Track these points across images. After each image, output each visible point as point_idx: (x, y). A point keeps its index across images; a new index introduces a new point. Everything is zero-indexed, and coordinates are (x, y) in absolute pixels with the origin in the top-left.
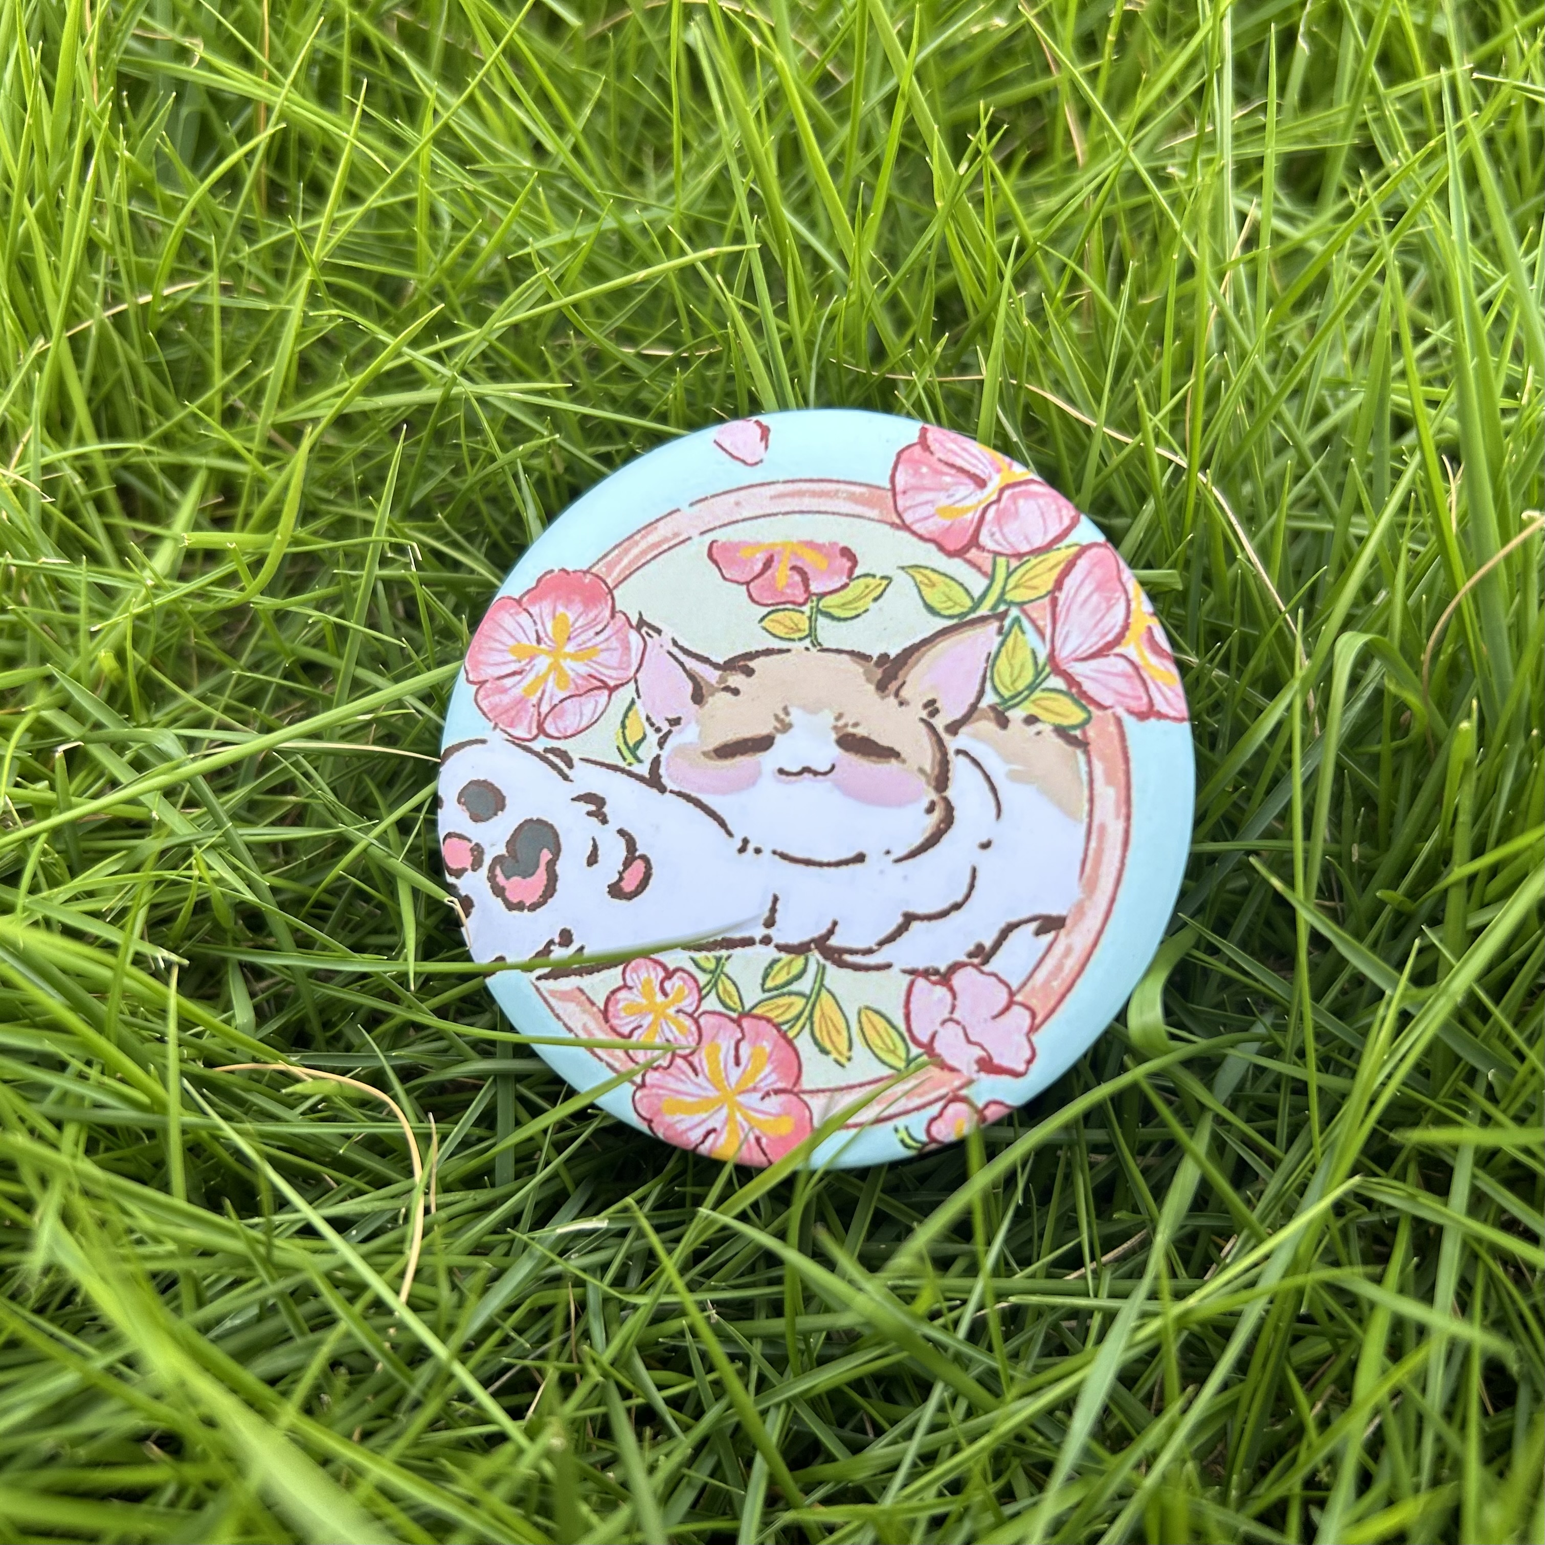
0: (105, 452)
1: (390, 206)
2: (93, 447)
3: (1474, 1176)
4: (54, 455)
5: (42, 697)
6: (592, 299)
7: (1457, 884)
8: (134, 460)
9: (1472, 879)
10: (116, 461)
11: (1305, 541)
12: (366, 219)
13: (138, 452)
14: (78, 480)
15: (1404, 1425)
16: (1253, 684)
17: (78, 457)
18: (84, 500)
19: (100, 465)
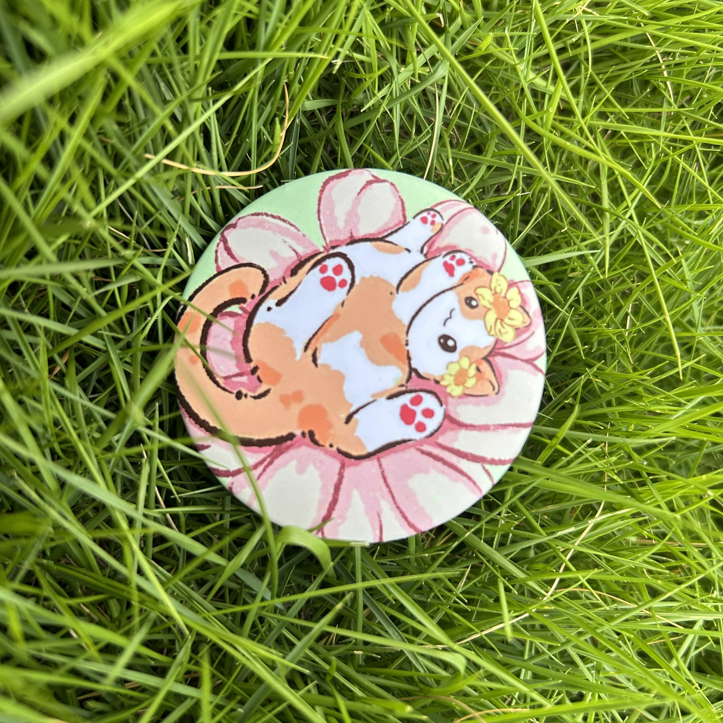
0: (587, 53)
1: (708, 197)
2: (590, 47)
3: (192, 698)
4: (586, 28)
5: (467, 16)
6: (656, 292)
7: (336, 702)
8: (583, 67)
9: (338, 710)
10: (582, 58)
11: (519, 647)
12: (700, 186)
13: (587, 69)
14: (574, 40)
15: (71, 649)
16: (446, 614)
17: (585, 41)
18: (564, 42)
19: (581, 51)
